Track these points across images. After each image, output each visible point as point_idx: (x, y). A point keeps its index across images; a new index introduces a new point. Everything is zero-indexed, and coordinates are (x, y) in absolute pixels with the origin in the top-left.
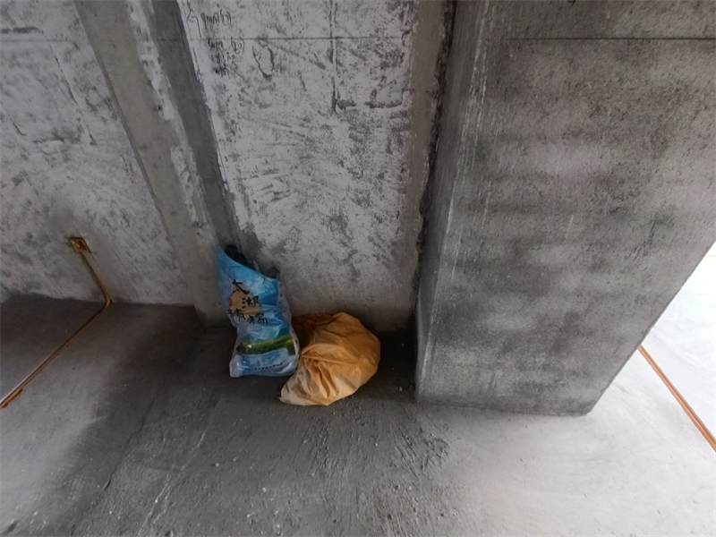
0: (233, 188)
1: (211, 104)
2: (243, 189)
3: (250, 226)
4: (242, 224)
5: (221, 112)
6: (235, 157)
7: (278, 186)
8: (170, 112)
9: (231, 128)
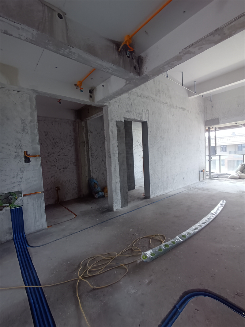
0: (91, 171)
1: (91, 161)
2: (92, 171)
3: (93, 176)
4: (92, 176)
5: (91, 162)
6: (92, 167)
7: (97, 170)
8: (86, 162)
9: (92, 164)
